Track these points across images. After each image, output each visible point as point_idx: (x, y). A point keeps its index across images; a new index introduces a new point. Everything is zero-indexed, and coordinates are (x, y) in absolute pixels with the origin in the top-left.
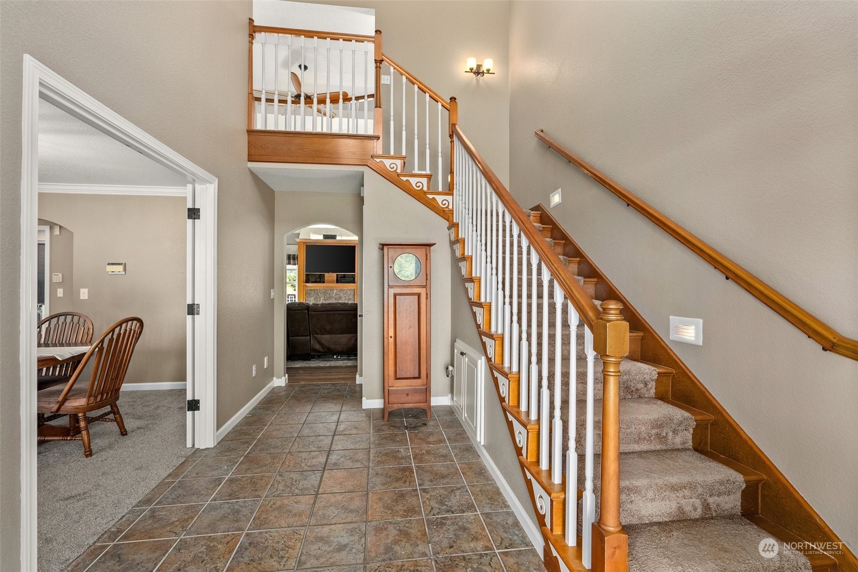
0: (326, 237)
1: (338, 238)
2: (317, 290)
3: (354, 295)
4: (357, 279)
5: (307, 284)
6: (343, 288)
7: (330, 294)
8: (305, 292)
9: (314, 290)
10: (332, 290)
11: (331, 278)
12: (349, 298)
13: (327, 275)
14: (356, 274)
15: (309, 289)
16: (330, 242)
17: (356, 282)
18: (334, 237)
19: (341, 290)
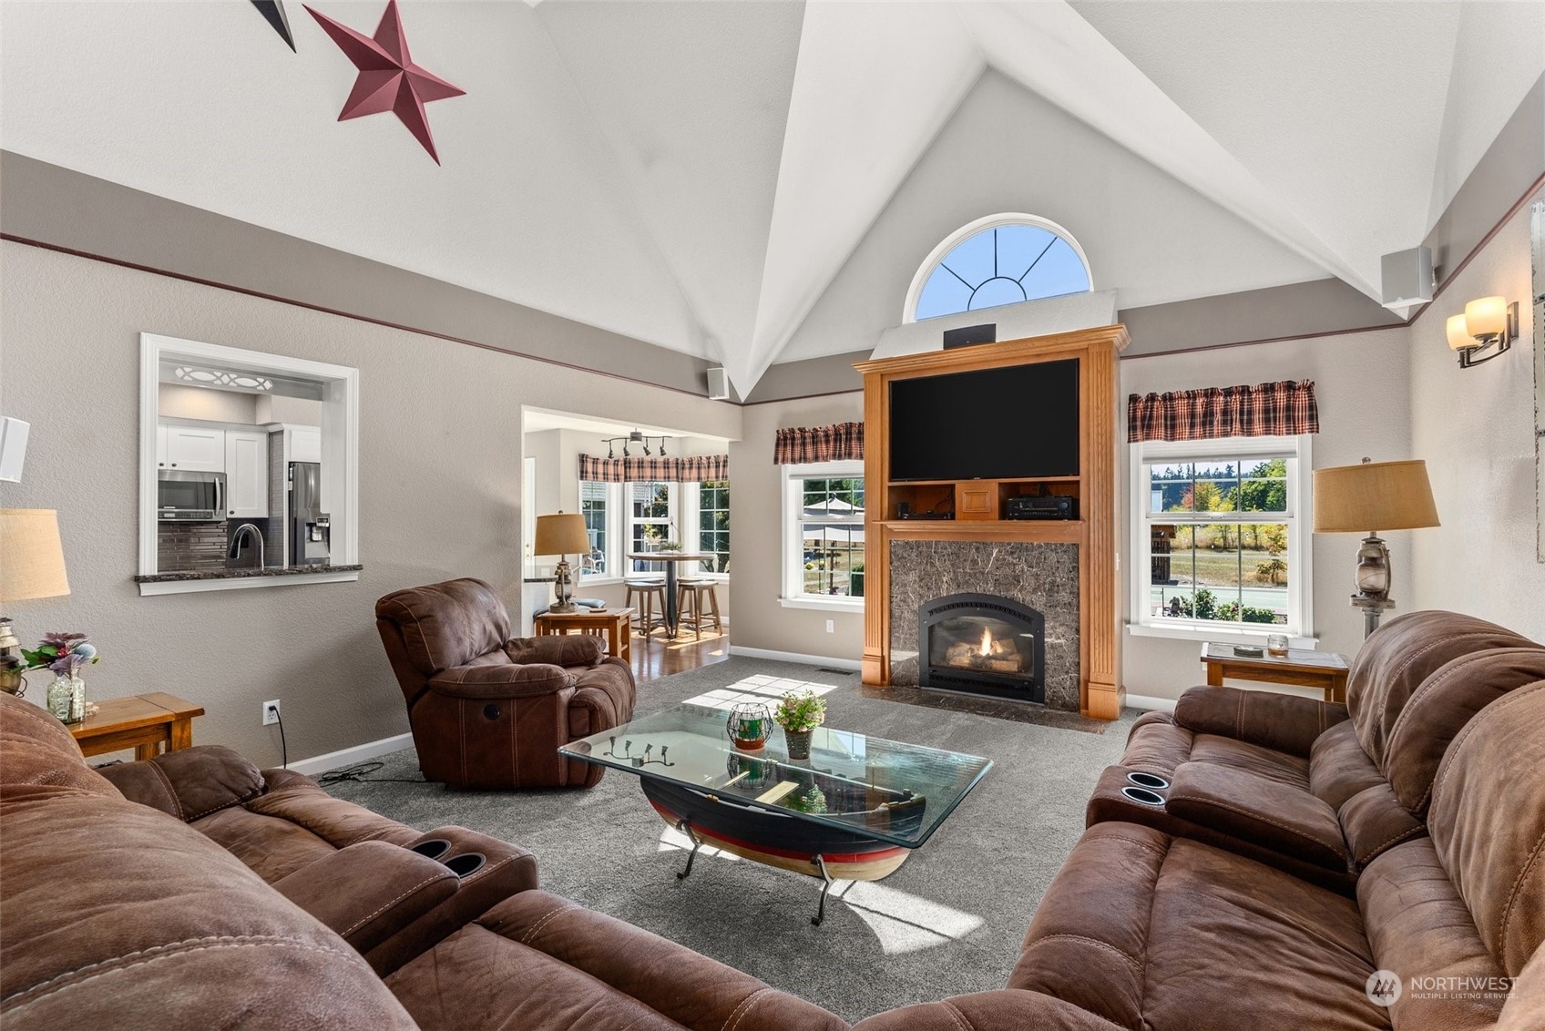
0: (954, 339)
1: (1001, 337)
2: (928, 545)
3: (1076, 569)
4: (1089, 500)
5: (893, 525)
6: (1025, 540)
7: (974, 562)
8: (886, 552)
9: (918, 544)
10: (983, 547)
11: (977, 501)
12: (1053, 583)
13: (961, 487)
14: (1082, 478)
15: (901, 539)
16: (971, 358)
17: (1083, 512)
18: (984, 335)
19: (1018, 549)
